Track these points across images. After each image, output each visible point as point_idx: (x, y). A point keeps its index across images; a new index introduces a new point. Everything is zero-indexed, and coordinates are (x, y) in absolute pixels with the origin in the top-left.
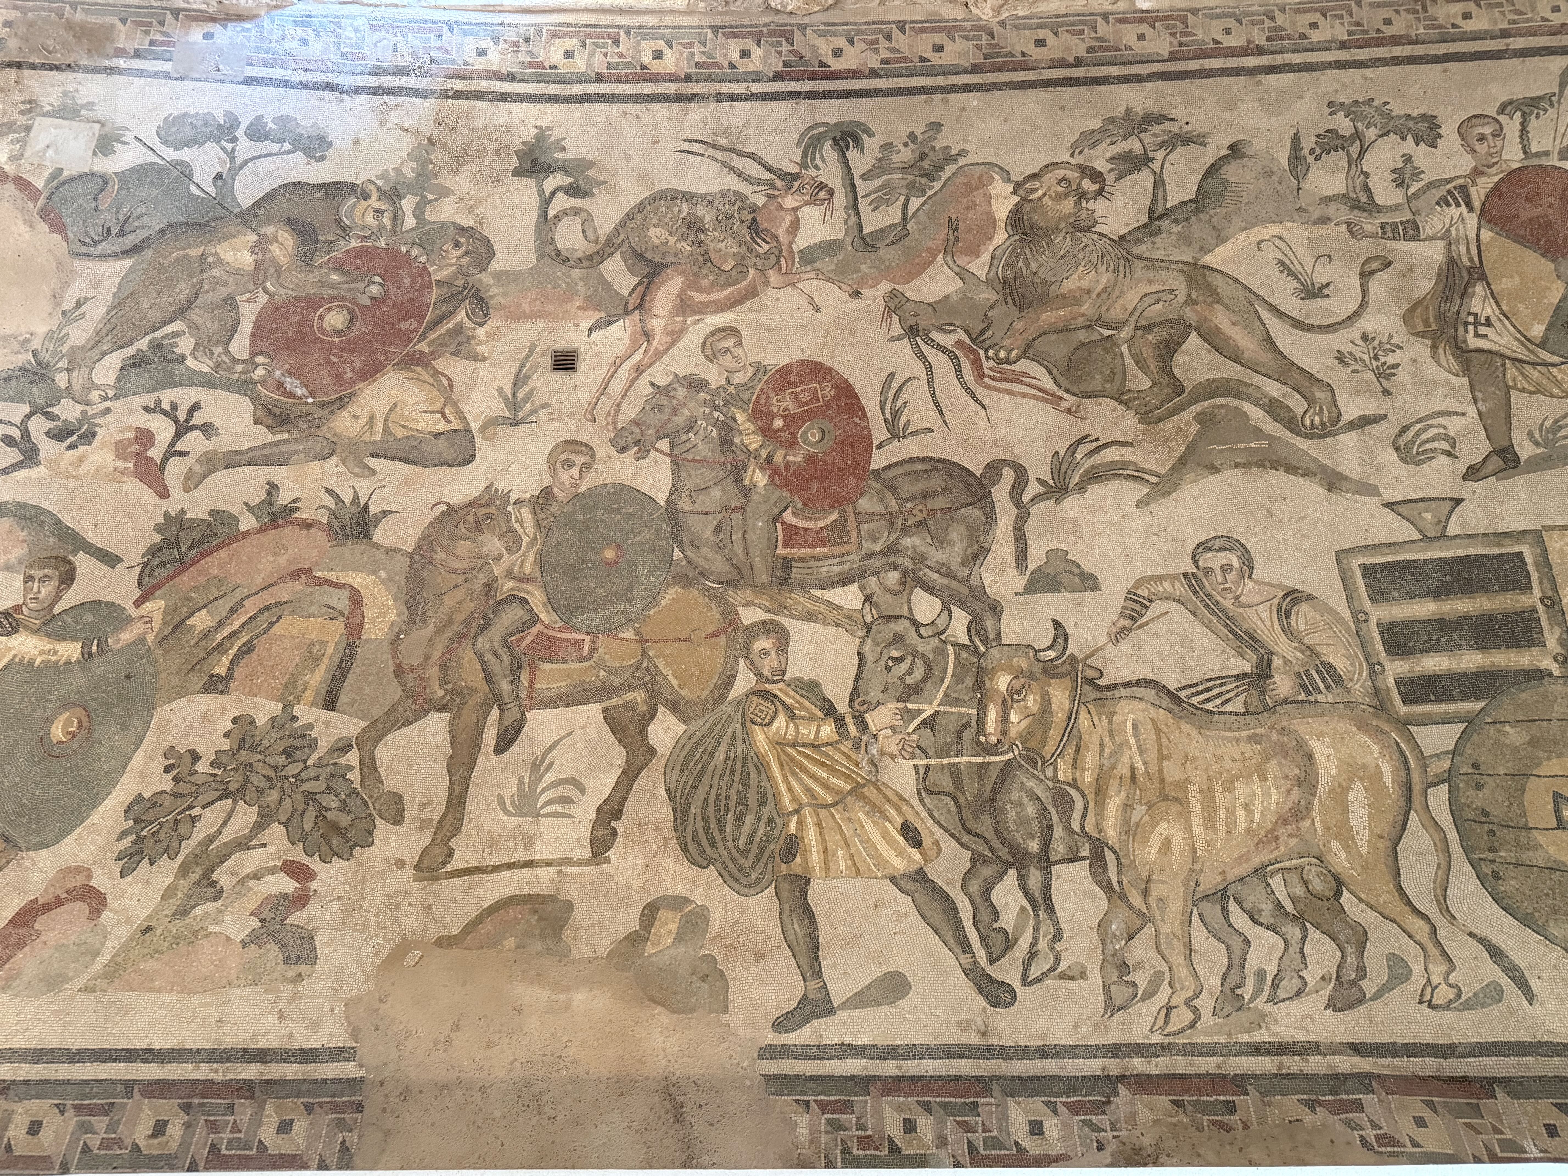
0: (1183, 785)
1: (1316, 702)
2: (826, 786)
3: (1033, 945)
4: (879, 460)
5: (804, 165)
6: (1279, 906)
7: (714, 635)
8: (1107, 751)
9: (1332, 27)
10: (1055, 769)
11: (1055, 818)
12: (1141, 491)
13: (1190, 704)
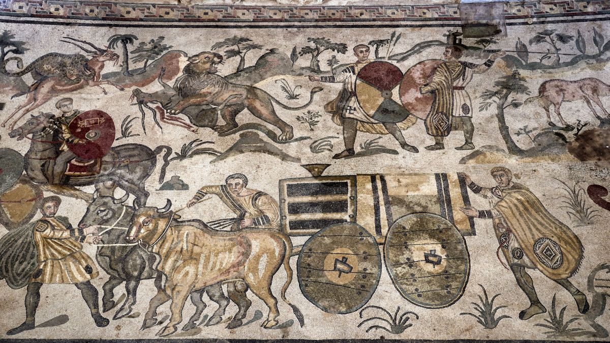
0: (199, 254)
1: (258, 228)
2: (60, 253)
3: (123, 306)
4: (115, 144)
5: (109, 47)
6: (223, 294)
7: (30, 201)
8: (174, 242)
9: (313, 15)
10: (153, 249)
11: (147, 264)
12: (213, 158)
13: (210, 228)
